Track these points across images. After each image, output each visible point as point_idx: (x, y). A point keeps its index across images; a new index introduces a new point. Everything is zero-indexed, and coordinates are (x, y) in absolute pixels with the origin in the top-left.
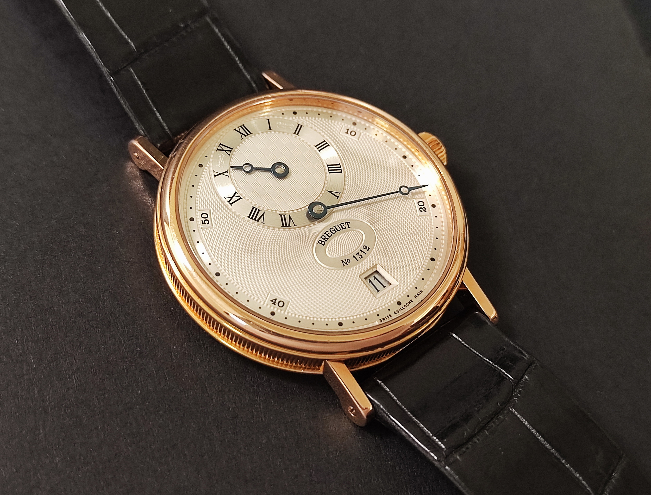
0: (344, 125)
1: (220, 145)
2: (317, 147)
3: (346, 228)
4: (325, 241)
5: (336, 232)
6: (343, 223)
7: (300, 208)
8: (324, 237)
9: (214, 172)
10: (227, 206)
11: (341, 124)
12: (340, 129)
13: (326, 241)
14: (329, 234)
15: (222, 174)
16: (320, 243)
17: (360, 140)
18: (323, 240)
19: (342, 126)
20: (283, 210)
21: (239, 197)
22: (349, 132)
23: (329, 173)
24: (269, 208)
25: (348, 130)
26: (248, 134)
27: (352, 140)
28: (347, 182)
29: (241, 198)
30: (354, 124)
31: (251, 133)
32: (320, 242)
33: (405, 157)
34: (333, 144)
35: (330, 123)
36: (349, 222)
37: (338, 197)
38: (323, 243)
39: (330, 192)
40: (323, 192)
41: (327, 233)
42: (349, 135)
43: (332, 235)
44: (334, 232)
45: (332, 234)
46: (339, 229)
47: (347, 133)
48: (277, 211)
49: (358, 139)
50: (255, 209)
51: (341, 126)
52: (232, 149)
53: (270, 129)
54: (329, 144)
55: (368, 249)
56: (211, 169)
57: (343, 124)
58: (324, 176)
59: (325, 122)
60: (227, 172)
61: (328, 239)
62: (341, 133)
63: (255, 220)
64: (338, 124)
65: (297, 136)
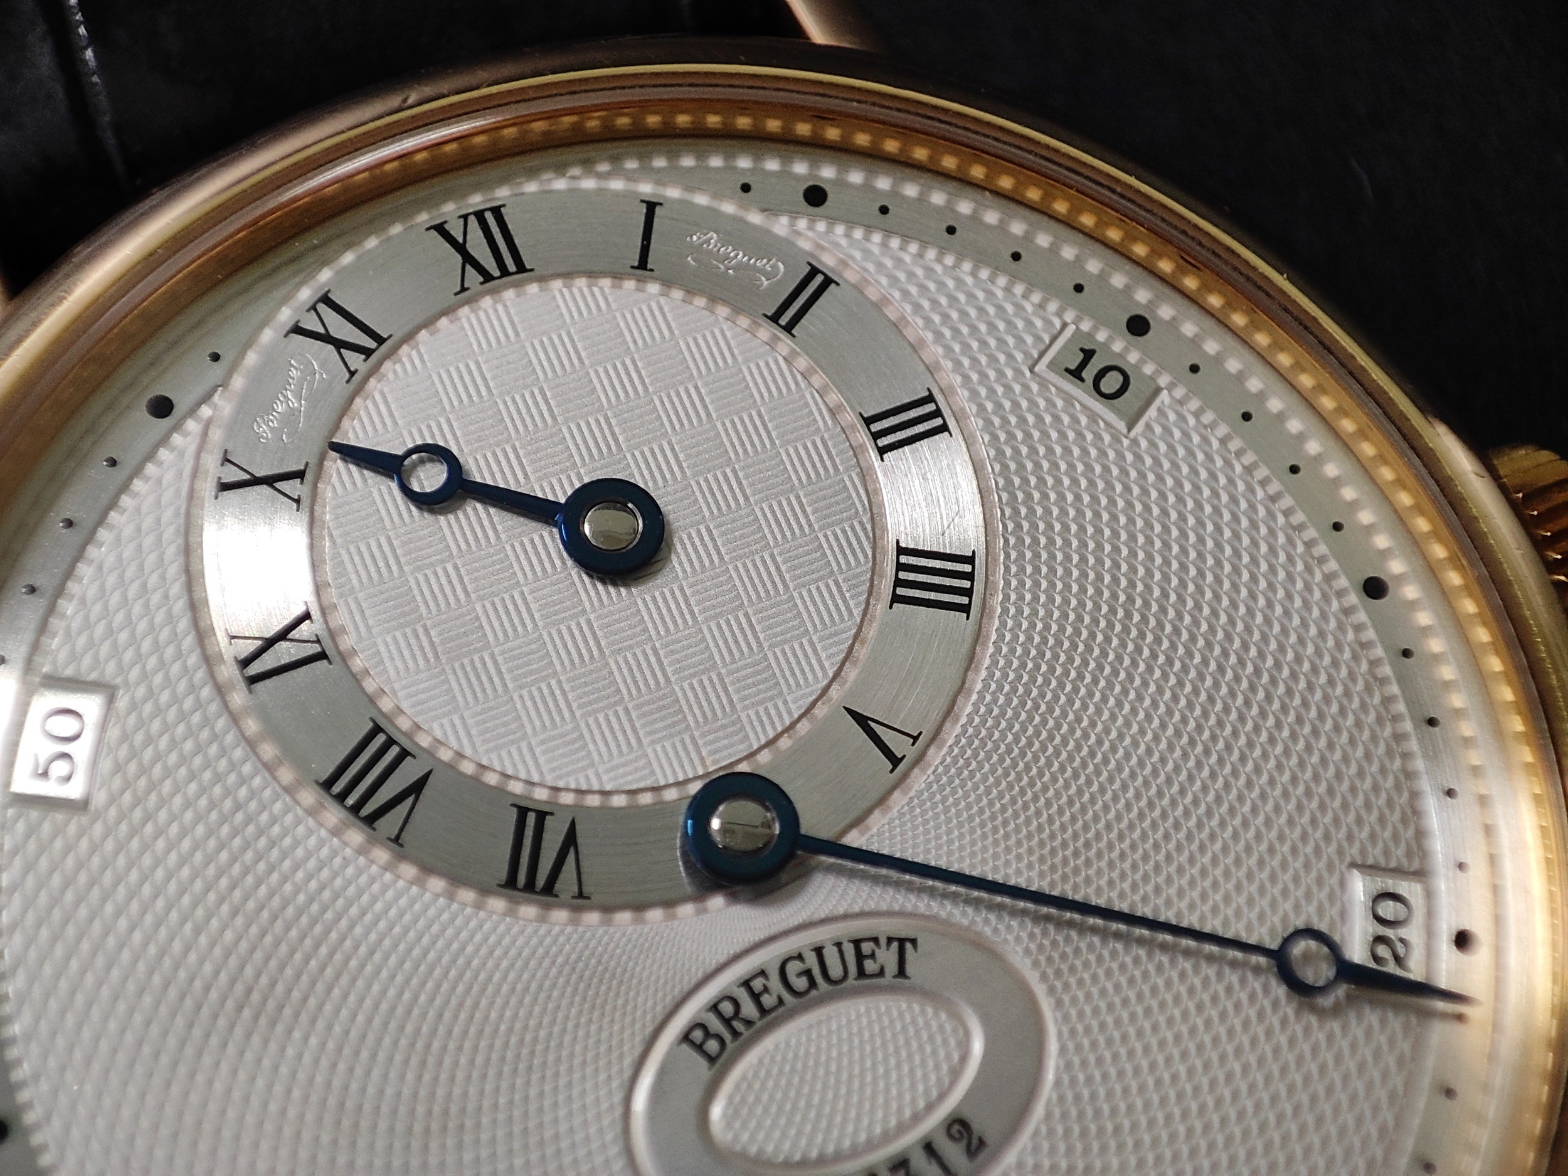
0: (1077, 321)
1: (322, 307)
2: (876, 427)
3: (881, 973)
4: (727, 1036)
5: (813, 984)
6: (876, 940)
7: (648, 783)
8: (727, 1008)
9: (226, 460)
10: (221, 691)
11: (1059, 314)
12: (1047, 339)
13: (735, 1034)
14: (766, 989)
15: (270, 481)
16: (692, 1043)
17: (1140, 427)
18: (716, 1025)
19: (1065, 325)
20: (550, 780)
21: (315, 649)
22: (1089, 374)
23: (896, 599)
24: (468, 752)
25: (1088, 354)
26: (505, 272)
27: (1093, 417)
28: (983, 674)
29: (322, 656)
30: (1138, 326)
31: (521, 268)
32: (698, 1035)
33: (1374, 588)
34: (975, 423)
35: (1000, 294)
36: (914, 942)
37: (895, 761)
38: (712, 1046)
39: (862, 720)
40: (820, 711)
41: (757, 985)
42: (1081, 394)
43: (781, 1002)
44: (801, 983)
45: (787, 997)
46: (835, 971)
47: (1076, 374)
48: (509, 777)
49: (1130, 427)
50: (380, 739)
51: (1058, 324)
52: (380, 340)
53: (643, 264)
54: (952, 424)
55: (975, 1141)
56: (216, 435)
57: (1069, 316)
58: (857, 613)
59: (969, 280)
60: (300, 475)
61: (749, 1023)
62: (1041, 367)
63: (355, 809)
64: (1041, 306)
65: (783, 335)
